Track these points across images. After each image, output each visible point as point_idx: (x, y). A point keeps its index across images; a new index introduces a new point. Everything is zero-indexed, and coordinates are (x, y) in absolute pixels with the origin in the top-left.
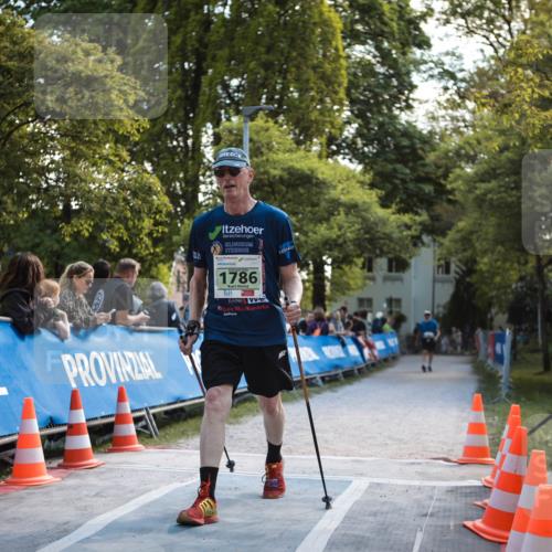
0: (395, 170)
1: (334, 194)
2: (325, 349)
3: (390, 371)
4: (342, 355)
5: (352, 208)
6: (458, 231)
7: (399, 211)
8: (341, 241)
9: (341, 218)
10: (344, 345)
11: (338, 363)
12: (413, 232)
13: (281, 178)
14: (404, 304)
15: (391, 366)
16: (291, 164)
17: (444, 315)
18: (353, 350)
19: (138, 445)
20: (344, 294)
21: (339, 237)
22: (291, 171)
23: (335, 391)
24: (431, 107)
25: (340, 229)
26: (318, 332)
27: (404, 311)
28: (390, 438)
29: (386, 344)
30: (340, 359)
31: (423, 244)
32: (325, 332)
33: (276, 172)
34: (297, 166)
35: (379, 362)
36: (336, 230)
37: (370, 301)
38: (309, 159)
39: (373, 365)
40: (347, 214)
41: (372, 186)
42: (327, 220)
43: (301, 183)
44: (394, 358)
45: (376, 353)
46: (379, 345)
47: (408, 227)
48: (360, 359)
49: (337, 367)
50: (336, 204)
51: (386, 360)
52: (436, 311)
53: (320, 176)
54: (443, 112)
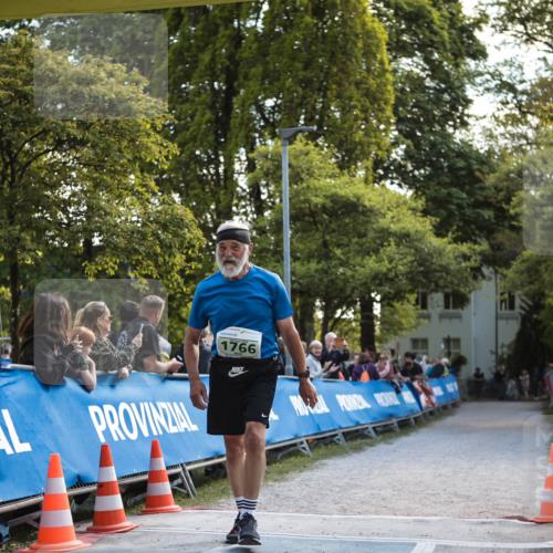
0: (449, 194)
1: (384, 222)
2: (376, 395)
3: (449, 420)
4: (397, 402)
5: (404, 238)
6: (523, 261)
7: (455, 240)
8: (392, 274)
9: (391, 249)
10: (398, 392)
11: (391, 411)
12: (472, 263)
13: (324, 207)
14: (463, 343)
16: (333, 190)
17: (509, 356)
18: (408, 396)
19: (174, 506)
20: (395, 334)
21: (389, 270)
22: (334, 198)
23: (391, 443)
24: (489, 123)
25: (391, 261)
27: (464, 352)
28: (456, 495)
29: (444, 389)
30: (394, 407)
31: (484, 277)
33: (319, 200)
34: (341, 193)
35: (438, 409)
36: (386, 262)
37: (425, 341)
38: (355, 185)
39: (431, 413)
40: (398, 245)
41: (425, 213)
42: (376, 251)
43: (348, 209)
44: (455, 405)
45: (434, 400)
46: (437, 391)
47: (466, 258)
48: (417, 407)
49: (391, 416)
50: (385, 234)
51: (445, 407)
52: (500, 351)
53: (367, 203)
54: (501, 129)
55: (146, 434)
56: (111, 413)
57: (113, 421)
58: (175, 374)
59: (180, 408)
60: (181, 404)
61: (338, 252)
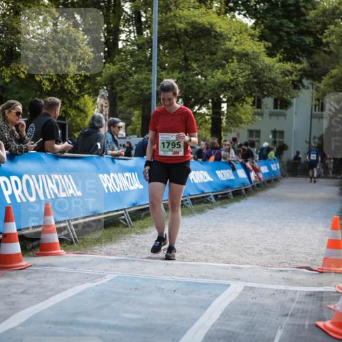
0: (281, 24)
1: (229, 45)
2: (218, 172)
3: (272, 191)
4: (233, 177)
5: (244, 56)
6: (332, 77)
7: (280, 61)
8: (233, 84)
9: (234, 65)
10: (234, 169)
11: (228, 183)
12: (294, 77)
13: (186, 31)
14: (286, 135)
15: (273, 187)
16: (193, 19)
18: (241, 173)
19: (60, 251)
20: (237, 126)
21: (232, 80)
22: (194, 25)
23: (226, 208)
25: (233, 74)
26: (213, 158)
27: (286, 142)
29: (269, 168)
30: (231, 180)
31: (304, 86)
32: (218, 158)
34: (199, 21)
35: (264, 183)
36: (230, 74)
37: (258, 132)
38: (209, 17)
39: (258, 185)
40: (239, 62)
41: (262, 38)
42: (223, 66)
43: (203, 34)
44: (276, 180)
45: (261, 176)
46: (264, 169)
48: (248, 181)
49: (228, 187)
50: (229, 54)
51: (269, 182)
52: (312, 142)
53: (218, 30)
55: (42, 198)
56: (16, 182)
57: (17, 188)
58: (66, 154)
59: (69, 179)
60: (70, 176)
61: (195, 65)
